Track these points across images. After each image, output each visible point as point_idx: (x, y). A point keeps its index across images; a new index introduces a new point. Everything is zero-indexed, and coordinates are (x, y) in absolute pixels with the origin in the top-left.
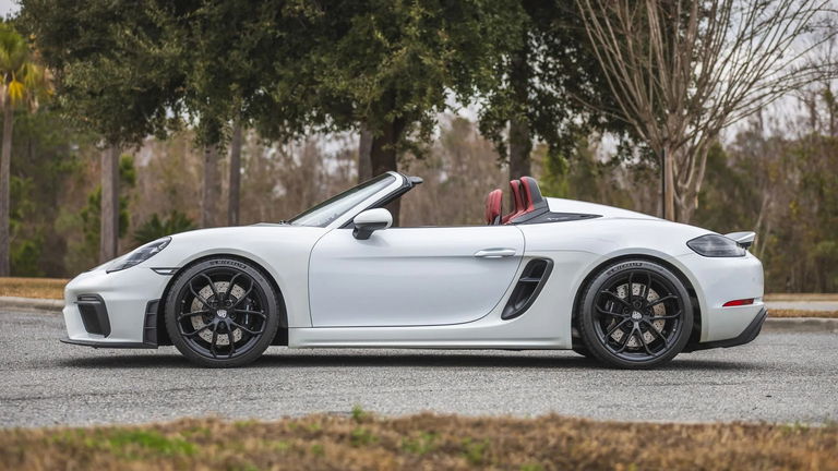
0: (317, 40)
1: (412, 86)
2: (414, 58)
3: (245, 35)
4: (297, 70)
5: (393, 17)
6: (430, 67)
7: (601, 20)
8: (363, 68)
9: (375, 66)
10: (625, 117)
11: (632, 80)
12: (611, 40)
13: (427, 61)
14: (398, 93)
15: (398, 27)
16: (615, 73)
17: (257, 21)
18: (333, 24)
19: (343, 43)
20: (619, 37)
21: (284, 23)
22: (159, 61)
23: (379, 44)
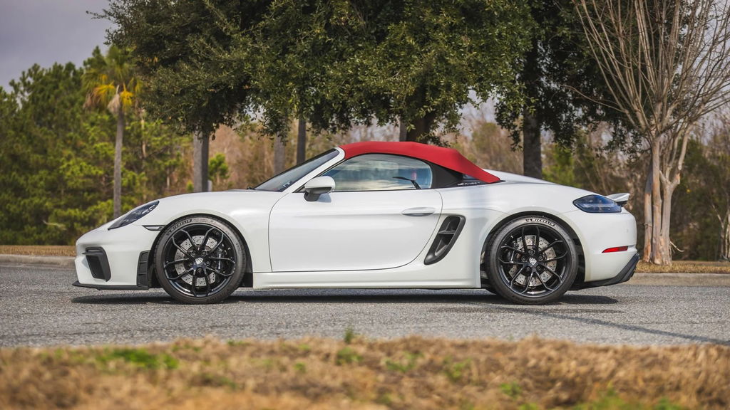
0: (360, 45)
1: (440, 83)
2: (441, 58)
3: (300, 41)
4: (344, 71)
5: (423, 25)
6: (454, 67)
7: (598, 26)
8: (398, 68)
9: (408, 66)
10: (618, 107)
11: (624, 77)
12: (606, 42)
13: (452, 61)
14: (428, 89)
15: (427, 34)
16: (610, 70)
17: (310, 29)
18: (373, 32)
19: (382, 47)
20: (612, 39)
21: (331, 30)
22: (229, 64)
23: (411, 48)
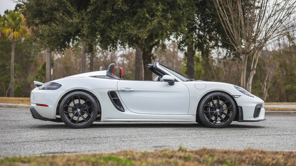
0: (126, 17)
1: (159, 33)
2: (159, 23)
3: (101, 15)
4: (119, 27)
5: (152, 9)
6: (165, 26)
7: (223, 10)
8: (142, 27)
9: (146, 26)
10: (231, 43)
11: (233, 31)
12: (226, 17)
13: (164, 24)
14: (154, 35)
15: (154, 13)
16: (228, 28)
17: (105, 10)
18: (131, 11)
19: (135, 18)
20: (228, 16)
21: (114, 11)
22: (72, 24)
23: (147, 18)
